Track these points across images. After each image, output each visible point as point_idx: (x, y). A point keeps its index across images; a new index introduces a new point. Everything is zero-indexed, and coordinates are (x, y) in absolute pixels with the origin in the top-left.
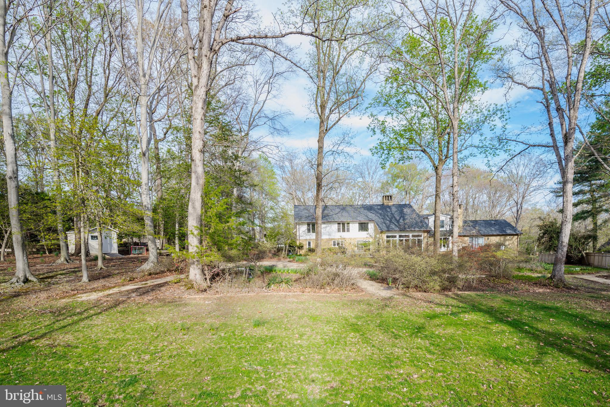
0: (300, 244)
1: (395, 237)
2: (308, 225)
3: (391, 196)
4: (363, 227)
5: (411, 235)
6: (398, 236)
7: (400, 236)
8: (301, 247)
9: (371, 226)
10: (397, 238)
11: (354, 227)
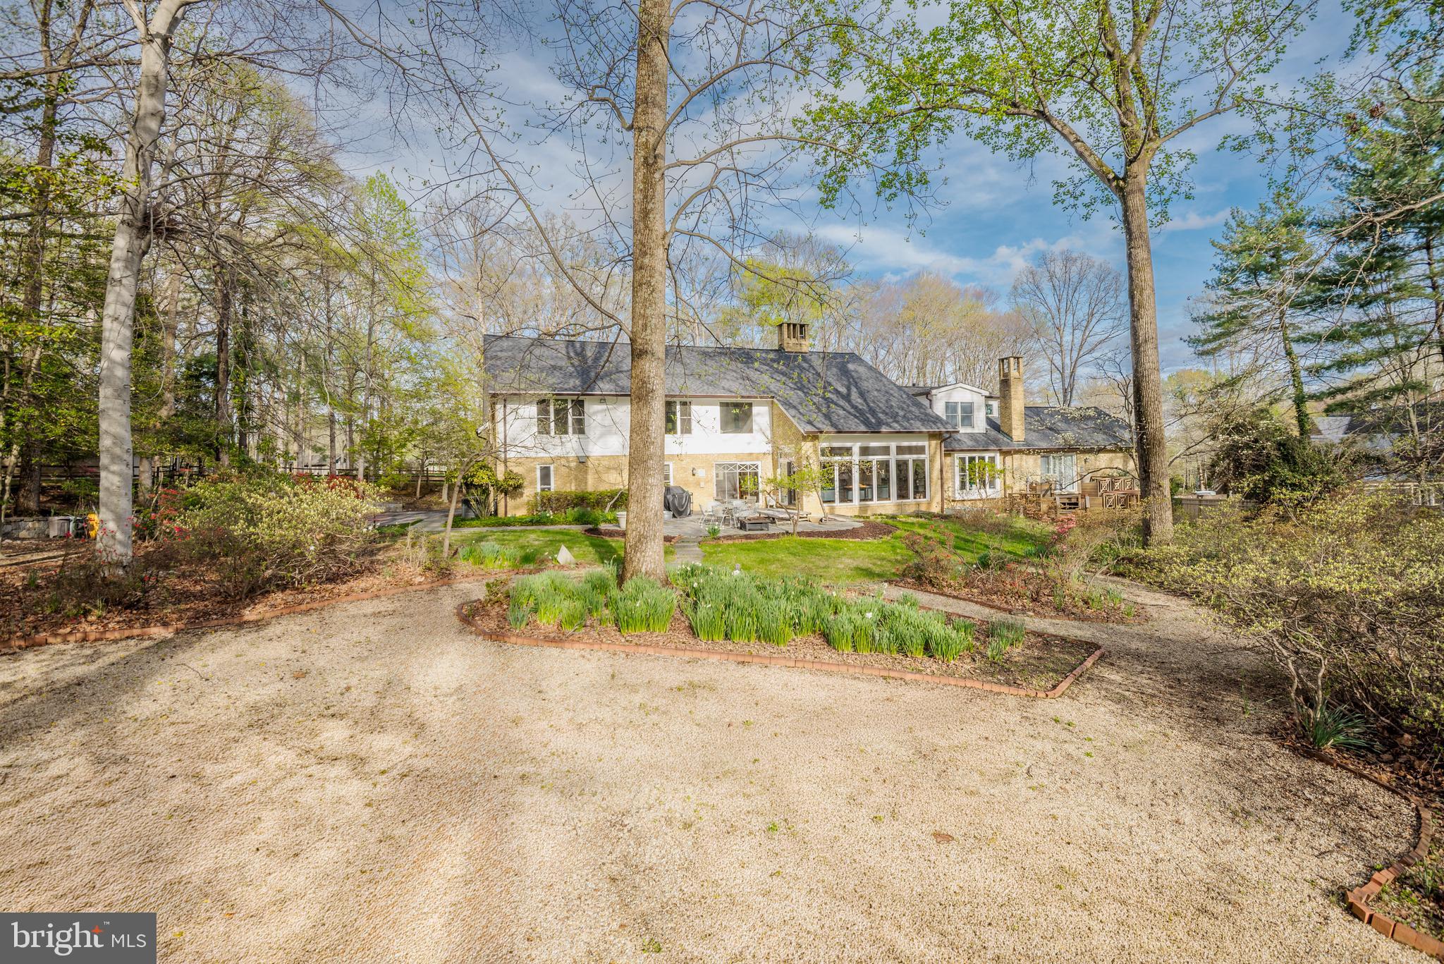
0: (509, 475)
1: (848, 450)
2: (543, 402)
3: (802, 326)
4: (737, 416)
5: (893, 445)
6: (856, 450)
7: (865, 451)
8: (512, 489)
9: (761, 414)
10: (856, 458)
11: (707, 415)
